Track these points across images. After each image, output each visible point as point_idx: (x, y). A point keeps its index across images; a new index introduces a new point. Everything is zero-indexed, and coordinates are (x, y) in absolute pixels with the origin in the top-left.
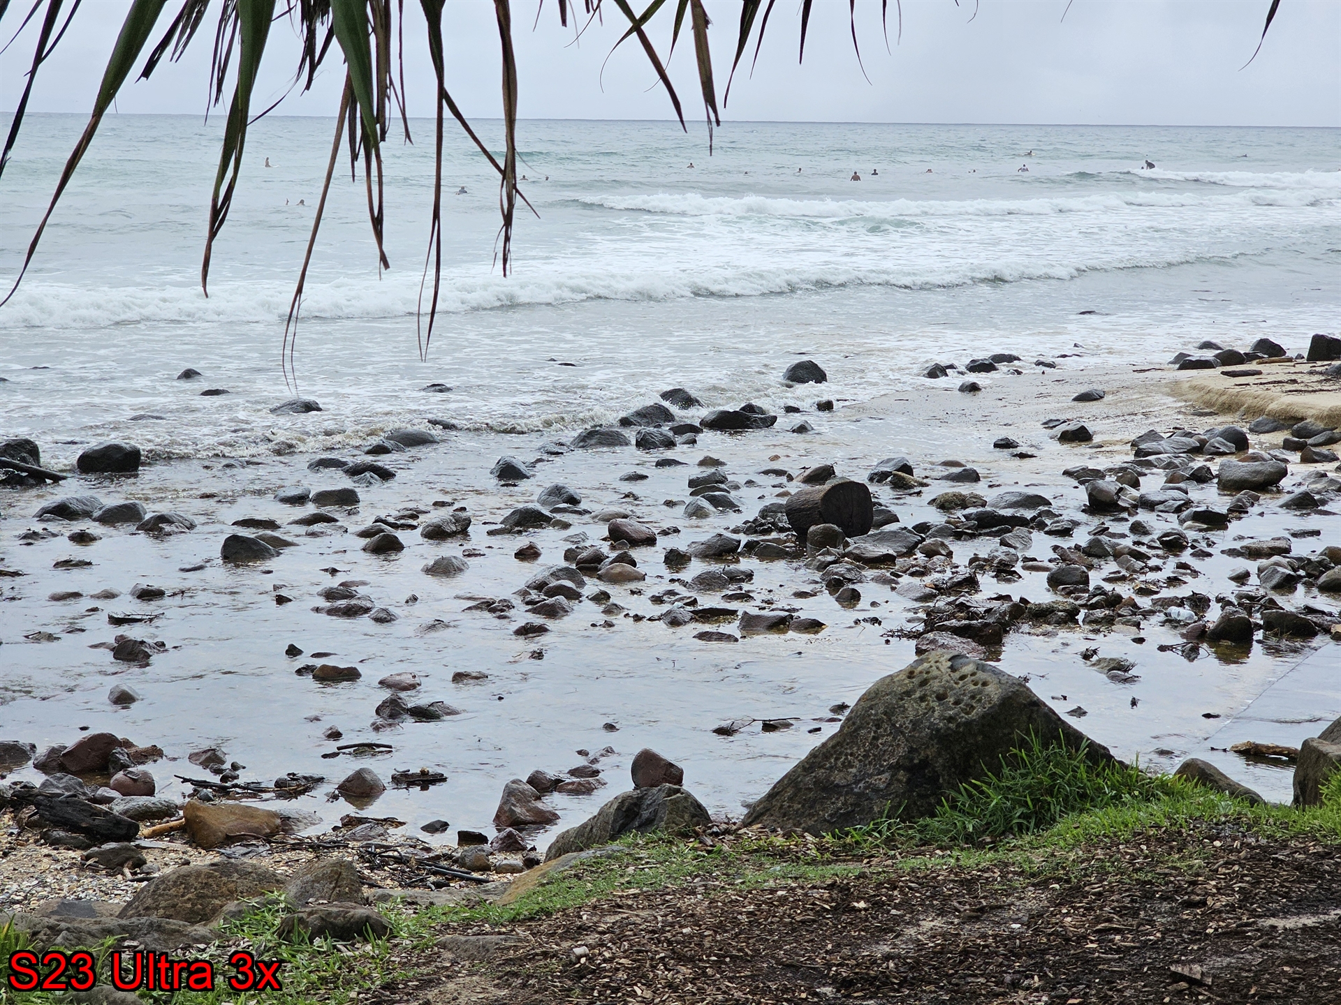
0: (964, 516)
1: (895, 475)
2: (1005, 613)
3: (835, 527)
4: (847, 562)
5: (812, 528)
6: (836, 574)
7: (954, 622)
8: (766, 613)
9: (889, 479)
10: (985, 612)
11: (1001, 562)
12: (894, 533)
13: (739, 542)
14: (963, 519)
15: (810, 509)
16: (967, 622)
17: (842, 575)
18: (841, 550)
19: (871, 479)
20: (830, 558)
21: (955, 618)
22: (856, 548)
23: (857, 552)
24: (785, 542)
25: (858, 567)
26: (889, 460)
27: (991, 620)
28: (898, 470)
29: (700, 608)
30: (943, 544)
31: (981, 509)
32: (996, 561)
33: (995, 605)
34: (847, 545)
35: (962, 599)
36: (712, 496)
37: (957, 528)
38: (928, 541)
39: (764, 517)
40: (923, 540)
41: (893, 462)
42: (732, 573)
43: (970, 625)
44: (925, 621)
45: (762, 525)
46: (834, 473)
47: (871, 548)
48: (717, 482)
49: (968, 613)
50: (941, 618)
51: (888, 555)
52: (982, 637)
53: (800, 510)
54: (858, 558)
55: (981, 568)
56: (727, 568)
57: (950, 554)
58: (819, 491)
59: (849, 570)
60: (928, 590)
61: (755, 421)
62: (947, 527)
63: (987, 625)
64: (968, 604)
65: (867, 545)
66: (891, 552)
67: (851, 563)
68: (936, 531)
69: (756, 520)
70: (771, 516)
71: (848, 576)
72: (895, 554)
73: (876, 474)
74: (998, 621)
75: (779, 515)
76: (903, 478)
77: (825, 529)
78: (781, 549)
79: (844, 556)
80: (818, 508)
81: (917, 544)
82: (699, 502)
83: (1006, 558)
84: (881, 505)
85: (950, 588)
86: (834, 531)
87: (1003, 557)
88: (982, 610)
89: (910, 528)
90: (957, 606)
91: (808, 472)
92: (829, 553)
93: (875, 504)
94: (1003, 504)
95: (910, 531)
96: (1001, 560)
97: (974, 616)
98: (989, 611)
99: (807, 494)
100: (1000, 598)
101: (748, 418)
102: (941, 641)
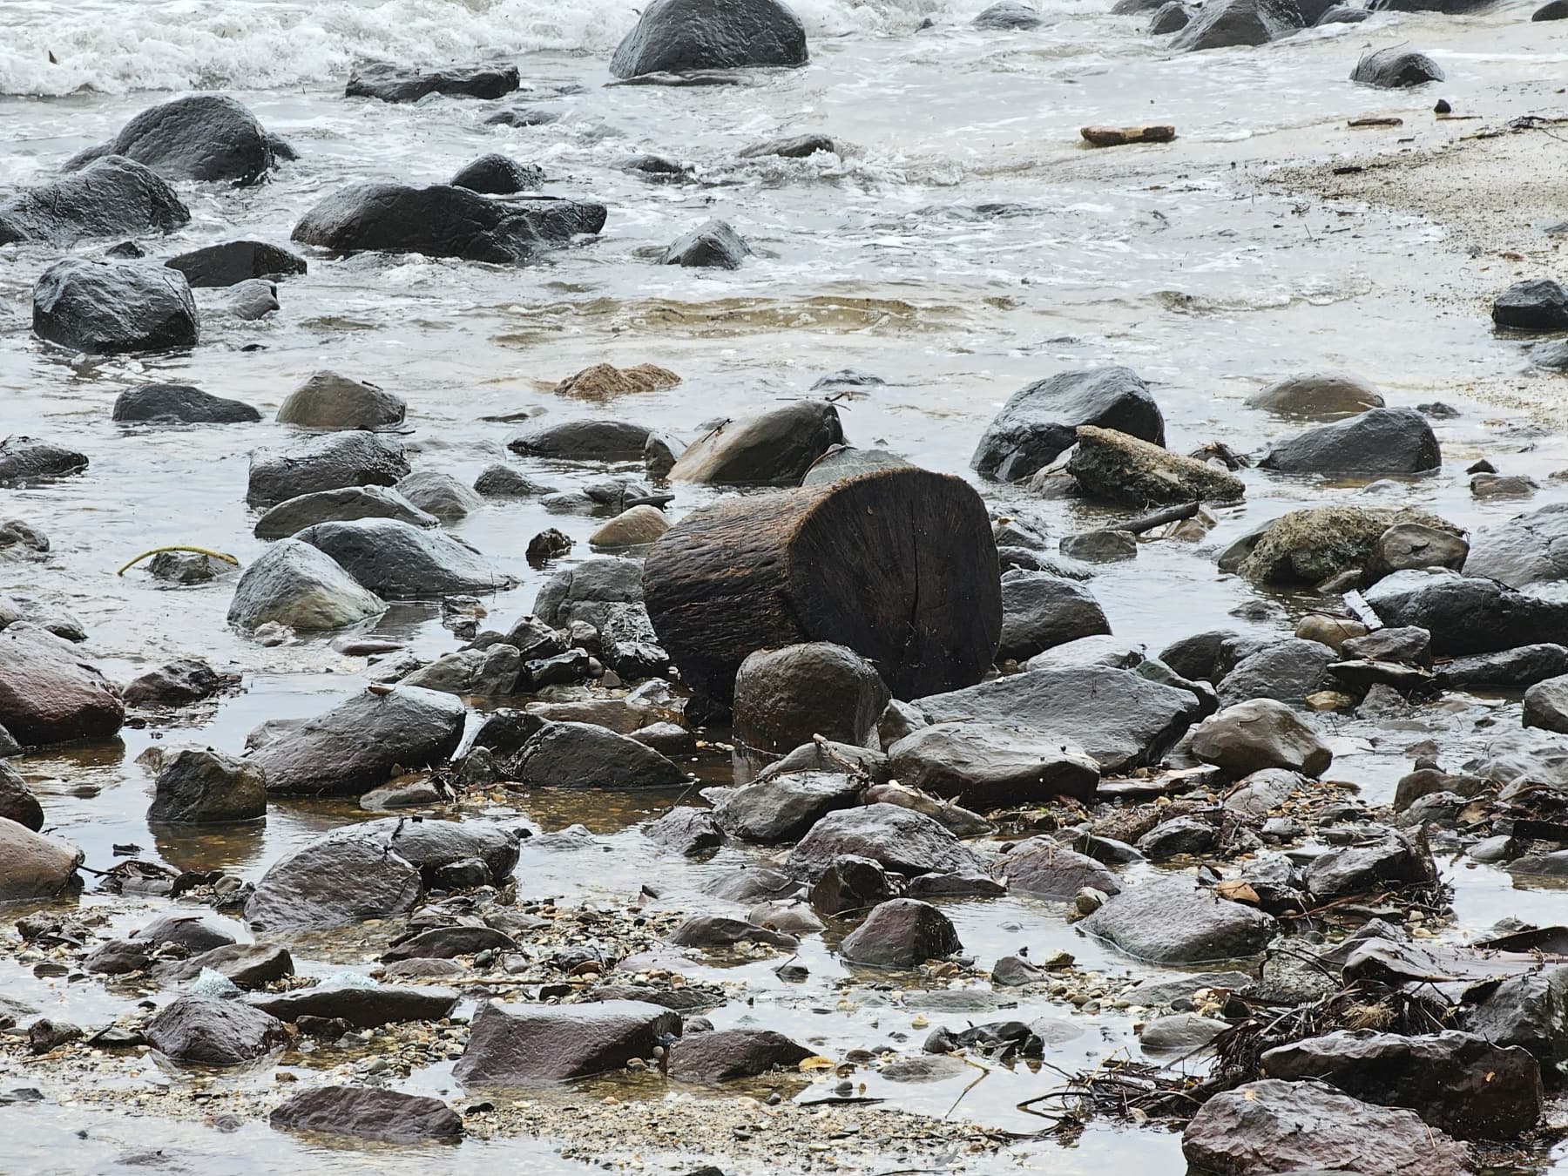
0: (1377, 607)
1: (1088, 442)
2: (1548, 1002)
3: (847, 656)
4: (894, 800)
5: (756, 661)
6: (855, 845)
7: (1339, 1043)
8: (571, 1010)
9: (1065, 457)
10: (1469, 997)
11: (1530, 795)
13: (459, 720)
14: (1372, 620)
15: (742, 585)
16: (1393, 1039)
17: (877, 852)
18: (871, 751)
19: (989, 464)
20: (827, 784)
21: (1345, 1023)
22: (935, 739)
23: (937, 755)
24: (645, 718)
25: (943, 817)
26: (1061, 383)
27: (1489, 1031)
28: (1102, 421)
29: (306, 993)
30: (1287, 724)
31: (1444, 578)
32: (1508, 791)
33: (1509, 967)
34: (895, 727)
35: (1370, 949)
36: (346, 535)
37: (1347, 654)
38: (1225, 714)
39: (556, 617)
40: (1209, 705)
41: (1080, 390)
43: (1405, 1054)
44: (1220, 1042)
45: (550, 649)
46: (838, 435)
47: (994, 741)
48: (366, 477)
49: (1397, 1003)
50: (1285, 1026)
51: (1064, 769)
52: (1453, 1100)
53: (700, 590)
54: (941, 780)
55: (1450, 815)
56: (410, 828)
57: (1319, 761)
58: (781, 511)
59: (905, 830)
60: (1230, 912)
61: (517, 226)
62: (1305, 655)
63: (1473, 1052)
64: (1397, 966)
65: (978, 728)
66: (1077, 755)
67: (916, 803)
68: (1261, 670)
69: (524, 630)
70: (586, 616)
71: (905, 855)
72: (1092, 764)
73: (1009, 438)
74: (1522, 1035)
75: (620, 609)
76: (1124, 455)
77: (804, 665)
78: (632, 749)
79: (885, 773)
80: (774, 577)
81: (1181, 721)
82: (294, 562)
83: (1550, 777)
84: (1032, 565)
85: (1323, 900)
86: (843, 672)
87: (1537, 771)
88: (1456, 990)
89: (1153, 656)
90: (1351, 974)
91: (728, 438)
92: (822, 762)
93: (1006, 562)
95: (1152, 672)
96: (1531, 785)
97: (1419, 1015)
98: (1482, 994)
99: (731, 522)
100: (1525, 939)
101: (490, 216)
102: (1287, 1121)
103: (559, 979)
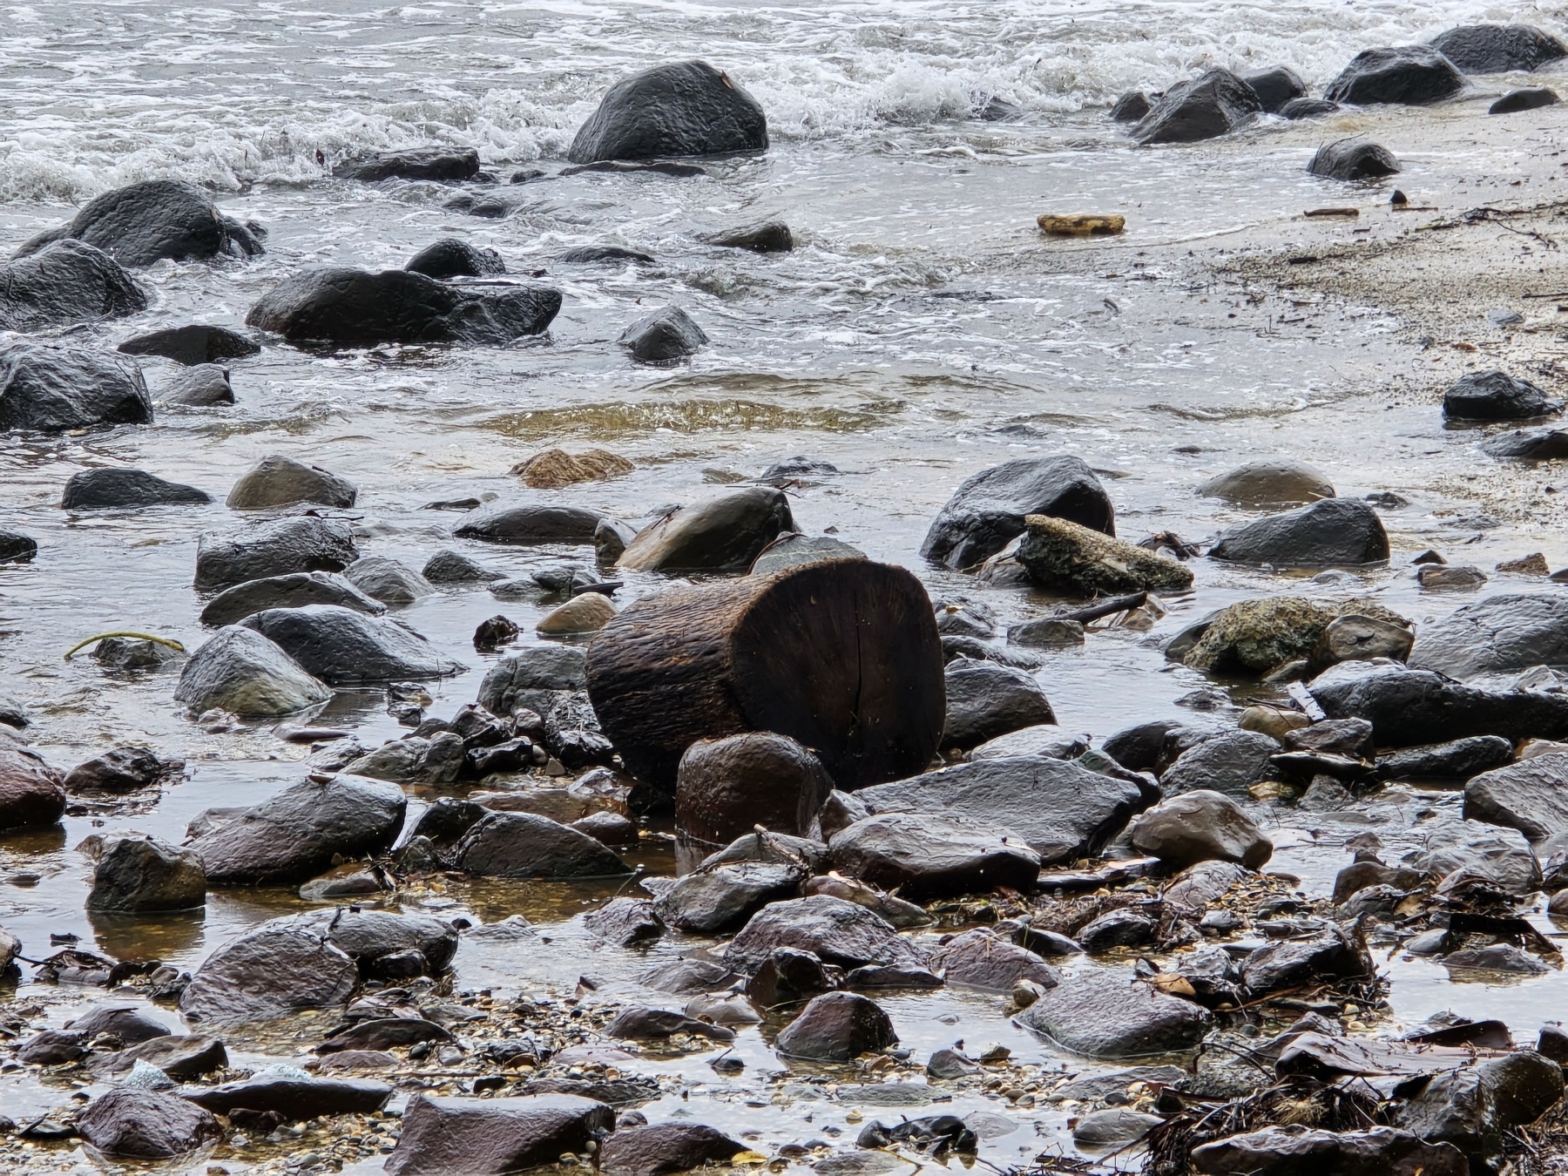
0: (1321, 698)
1: (1037, 531)
2: (1478, 1096)
3: (790, 746)
4: (835, 891)
5: (698, 751)
6: (793, 937)
7: (1269, 1138)
8: (505, 1104)
9: (1014, 546)
10: (1402, 1091)
11: (1468, 889)
12: (1032, 773)
13: (400, 809)
14: (1314, 711)
15: (685, 674)
16: (1322, 1135)
17: (815, 944)
18: (813, 842)
19: (938, 551)
20: (767, 875)
21: (1276, 1118)
22: (876, 830)
23: (879, 846)
24: (588, 807)
25: (881, 908)
26: (1013, 470)
27: (1419, 1126)
28: (1051, 510)
29: (239, 1085)
30: (1228, 816)
31: (1388, 669)
32: (1447, 883)
33: (1440, 1061)
34: (836, 818)
35: (1304, 1042)
36: (292, 622)
37: (1290, 745)
38: (1167, 804)
39: (500, 705)
40: (1151, 796)
41: (1029, 478)
42: (367, 936)
43: (1334, 1150)
44: (1152, 1137)
45: (493, 737)
46: (787, 522)
47: (934, 832)
48: (314, 563)
49: (1328, 1097)
50: (1216, 1122)
51: (1005, 859)
53: (643, 678)
54: (881, 871)
55: (1387, 908)
56: (348, 919)
57: (1258, 853)
58: (726, 601)
59: (844, 923)
60: (1165, 1006)
61: (472, 311)
62: (1248, 746)
63: (1403, 1148)
64: (1331, 1060)
65: (918, 818)
66: (1018, 846)
67: (855, 895)
68: (1204, 761)
69: (467, 719)
70: (530, 704)
71: (842, 947)
72: (1033, 855)
73: (959, 526)
74: (1452, 1131)
75: (564, 696)
76: (1072, 544)
77: (746, 754)
78: (572, 839)
79: (824, 863)
80: (717, 666)
81: (1122, 812)
82: (239, 648)
83: (1488, 870)
84: (978, 654)
85: (1259, 993)
86: (785, 762)
87: (1475, 864)
88: (1387, 1084)
89: (1096, 747)
90: (1284, 1068)
91: (678, 524)
92: (763, 853)
93: (951, 651)
94: (1477, 648)
95: (1095, 763)
96: (1469, 877)
97: (1352, 1109)
98: (1413, 1089)
99: (674, 611)
100: (1458, 1033)
101: (445, 302)
103: (494, 1072)
